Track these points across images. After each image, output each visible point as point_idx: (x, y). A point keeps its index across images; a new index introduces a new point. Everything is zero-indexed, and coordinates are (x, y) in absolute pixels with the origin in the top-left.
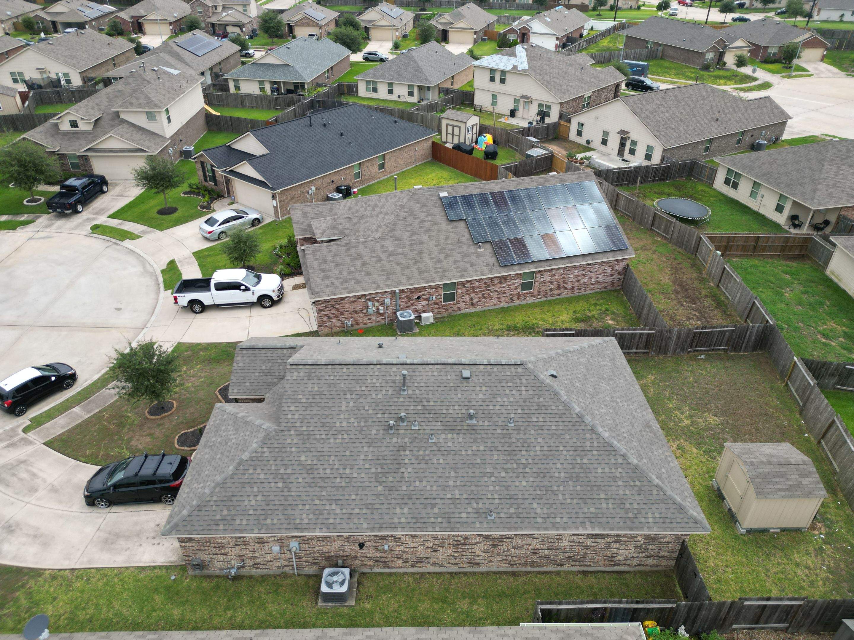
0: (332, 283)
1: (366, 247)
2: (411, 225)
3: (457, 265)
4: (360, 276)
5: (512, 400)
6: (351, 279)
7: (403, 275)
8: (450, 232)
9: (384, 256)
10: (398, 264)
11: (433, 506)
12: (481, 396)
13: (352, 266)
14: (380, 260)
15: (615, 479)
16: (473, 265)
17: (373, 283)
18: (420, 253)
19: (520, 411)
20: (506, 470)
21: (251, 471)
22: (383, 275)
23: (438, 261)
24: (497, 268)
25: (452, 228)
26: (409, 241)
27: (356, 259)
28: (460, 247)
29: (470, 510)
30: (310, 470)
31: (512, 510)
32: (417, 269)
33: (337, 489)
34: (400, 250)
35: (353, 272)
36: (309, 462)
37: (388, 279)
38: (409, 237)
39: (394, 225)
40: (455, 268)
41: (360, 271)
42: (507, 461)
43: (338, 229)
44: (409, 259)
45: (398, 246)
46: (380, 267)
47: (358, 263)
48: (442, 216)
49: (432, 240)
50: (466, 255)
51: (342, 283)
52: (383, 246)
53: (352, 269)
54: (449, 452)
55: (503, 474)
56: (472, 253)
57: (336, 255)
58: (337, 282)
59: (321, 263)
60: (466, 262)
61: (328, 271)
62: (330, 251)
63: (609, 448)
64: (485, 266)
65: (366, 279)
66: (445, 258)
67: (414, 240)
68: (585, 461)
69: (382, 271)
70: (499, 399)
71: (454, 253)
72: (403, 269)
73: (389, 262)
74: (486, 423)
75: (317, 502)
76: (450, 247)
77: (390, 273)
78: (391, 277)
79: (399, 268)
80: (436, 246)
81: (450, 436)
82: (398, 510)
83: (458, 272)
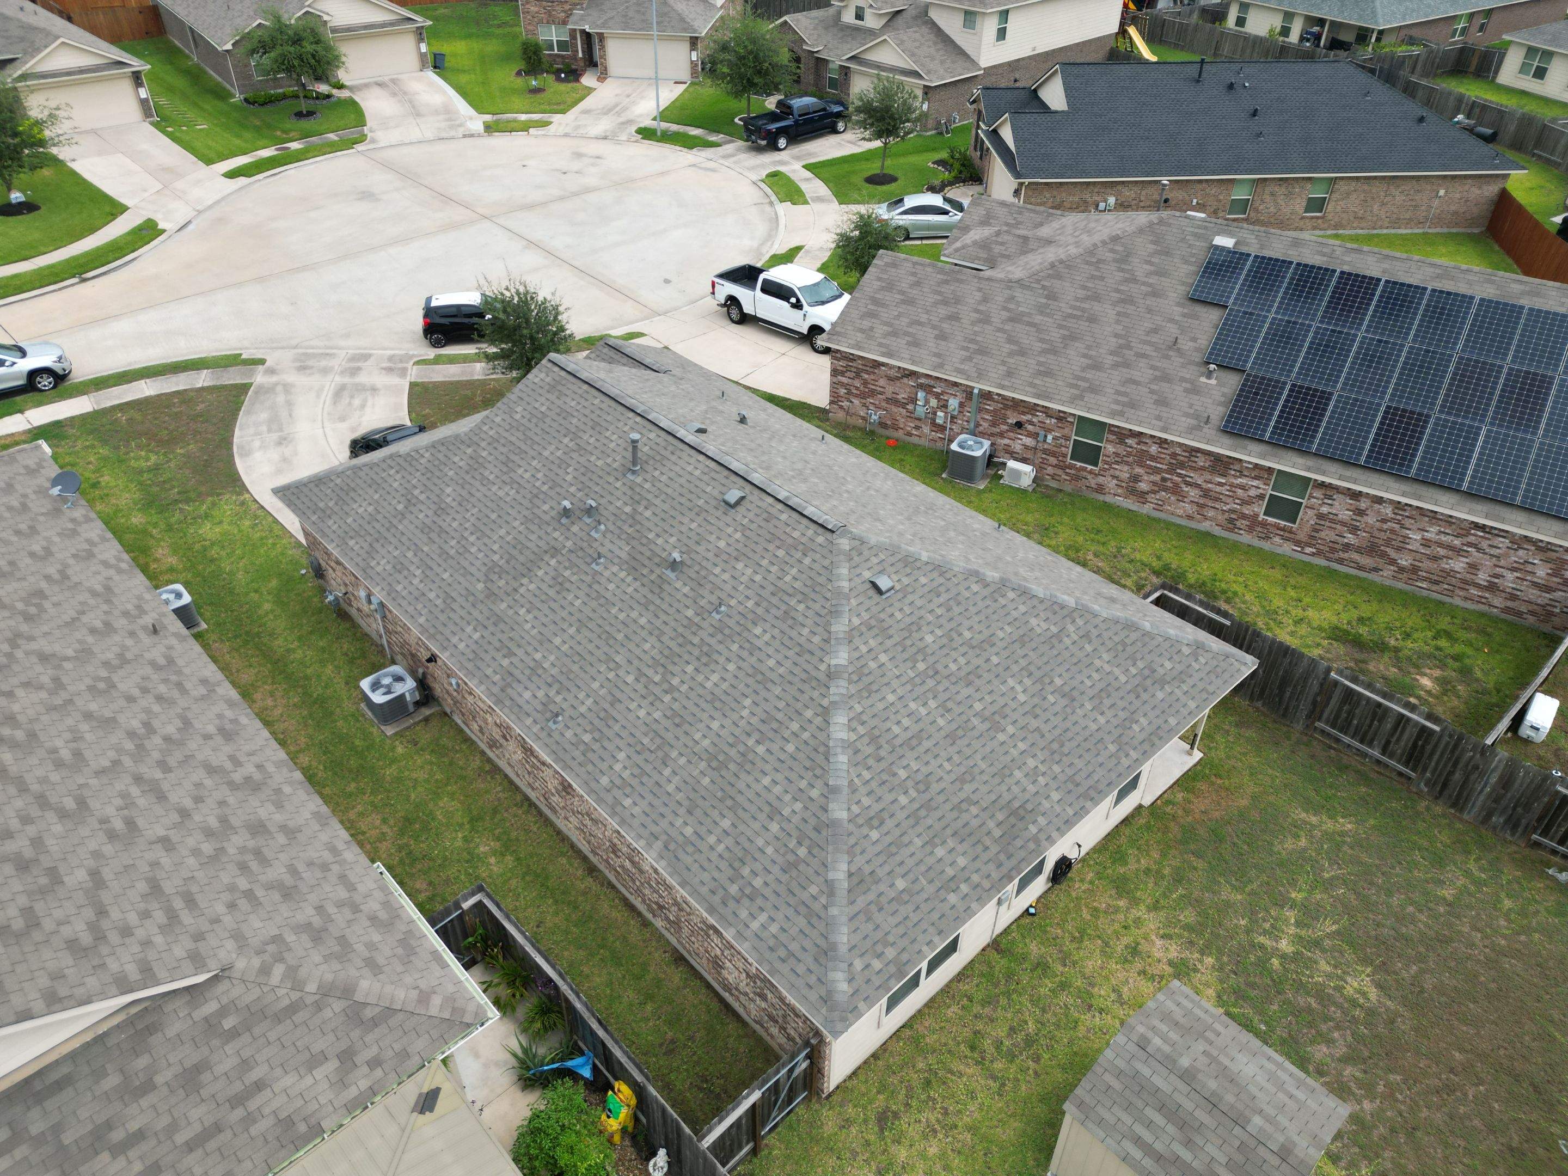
0: (872, 329)
1: (980, 290)
2: (1102, 278)
3: (1130, 389)
4: (927, 335)
5: (758, 578)
6: (906, 334)
7: (1004, 363)
8: (1171, 320)
9: (998, 317)
10: (1010, 340)
11: (511, 654)
12: (722, 544)
13: (927, 312)
14: (985, 320)
15: (774, 813)
16: (1162, 402)
17: (938, 355)
18: (1073, 337)
19: (750, 604)
20: (640, 674)
21: (392, 472)
22: (966, 349)
23: (1096, 366)
24: (1209, 431)
25: (1184, 315)
26: (1074, 308)
27: (945, 303)
28: (1167, 357)
29: (540, 694)
30: (441, 510)
31: (587, 738)
32: (1039, 363)
33: (444, 553)
34: (1038, 319)
35: (920, 323)
36: (449, 500)
37: (970, 359)
38: (1077, 299)
39: (1069, 267)
40: (1118, 393)
41: (934, 327)
42: (656, 663)
43: (990, 250)
44: (1042, 340)
45: (1041, 310)
46: (976, 333)
47: (943, 311)
48: (1183, 284)
49: (1118, 322)
50: (1165, 378)
51: (886, 335)
52: (1013, 298)
53: (924, 318)
54: (599, 596)
55: (630, 679)
56: (1183, 380)
57: (918, 284)
58: (880, 329)
59: (882, 289)
60: (1152, 392)
61: (883, 305)
62: (914, 274)
63: (820, 759)
64: (1187, 415)
65: (931, 344)
66: (1116, 366)
67: (1083, 310)
68: (761, 749)
69: (972, 341)
70: (740, 566)
71: (1143, 363)
72: (1011, 354)
73: (999, 330)
74: (686, 590)
75: (410, 554)
76: (1148, 349)
77: (982, 351)
78: (977, 358)
79: (1007, 347)
80: (1116, 336)
81: (623, 574)
82: (469, 629)
83: (1117, 402)
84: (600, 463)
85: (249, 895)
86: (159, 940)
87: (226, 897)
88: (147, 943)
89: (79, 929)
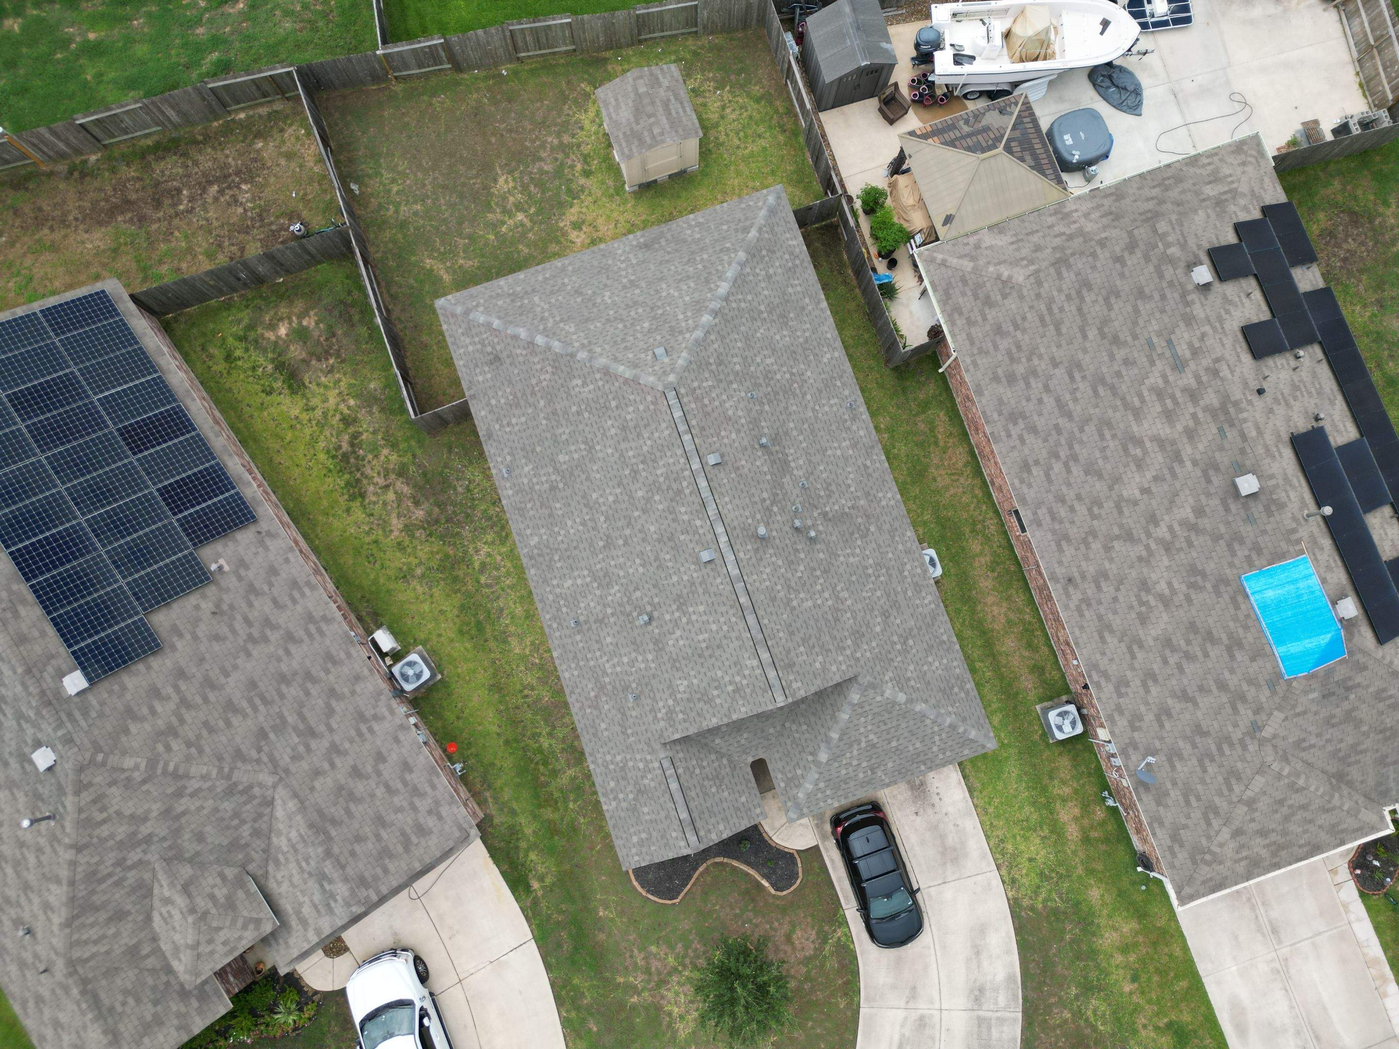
0: (430, 812)
1: (312, 789)
2: (206, 724)
3: (285, 600)
4: (389, 771)
5: (724, 397)
6: (405, 783)
7: (353, 693)
8: (195, 637)
9: (320, 746)
10: (330, 712)
11: (866, 467)
12: (734, 436)
13: (372, 796)
14: (335, 749)
15: (769, 277)
16: (273, 571)
17: (397, 740)
18: (283, 679)
19: (735, 386)
20: (804, 395)
21: (912, 683)
22: (371, 730)
23: (290, 637)
24: (263, 526)
25: (181, 635)
26: (255, 709)
27: (352, 797)
28: (232, 607)
29: (855, 428)
30: (886, 615)
31: (838, 383)
32: (327, 672)
33: (890, 576)
34: (291, 719)
35: (387, 786)
36: (879, 620)
37: (376, 717)
38: (245, 716)
39: (220, 759)
40: (294, 601)
41: (379, 773)
42: (795, 395)
44: (307, 694)
45: (281, 726)
46: (351, 741)
47: (360, 788)
48: (149, 668)
49: (235, 667)
50: (252, 589)
51: (422, 795)
52: (293, 758)
53: (380, 792)
54: (810, 461)
55: (809, 397)
56: (240, 578)
57: (359, 839)
58: (423, 805)
59: (391, 856)
60: (271, 585)
61: (403, 834)
62: (353, 854)
63: (739, 281)
64: (267, 549)
65: (393, 757)
66: (274, 627)
67: (250, 701)
68: (762, 308)
69: (360, 734)
70: (730, 413)
71: (254, 615)
72: (340, 697)
73: (331, 730)
74: (763, 424)
75: (910, 593)
76: (239, 625)
77: (361, 717)
78: (369, 713)
79: (338, 706)
80: (249, 654)
81: (793, 464)
82: (884, 503)
83: (303, 595)
84: (780, 562)
85: (1016, 327)
86: (1055, 293)
87: (1027, 325)
88: (1060, 290)
89: (1089, 298)
